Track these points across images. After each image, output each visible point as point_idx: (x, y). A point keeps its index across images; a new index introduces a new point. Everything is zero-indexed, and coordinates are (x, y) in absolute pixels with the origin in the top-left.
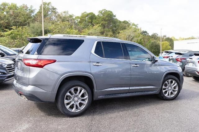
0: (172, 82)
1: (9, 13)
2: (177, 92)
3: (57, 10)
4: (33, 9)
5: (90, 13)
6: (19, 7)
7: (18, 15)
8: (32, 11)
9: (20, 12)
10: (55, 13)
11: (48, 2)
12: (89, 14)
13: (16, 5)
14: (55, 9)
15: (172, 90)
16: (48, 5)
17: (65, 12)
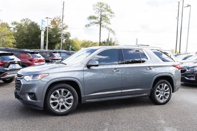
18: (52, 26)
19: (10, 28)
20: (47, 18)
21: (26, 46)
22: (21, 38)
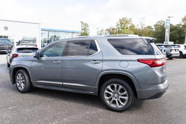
18: (183, 23)
19: (153, 29)
20: (169, 17)
21: (160, 41)
22: (156, 35)
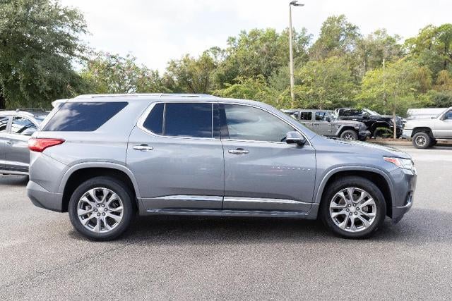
0: (357, 194)
1: (259, 50)
2: (373, 219)
3: (357, 31)
4: (306, 35)
5: (443, 26)
6: (280, 35)
7: (276, 51)
8: (304, 41)
9: (279, 46)
10: (354, 36)
11: (337, 15)
12: (440, 28)
13: (274, 31)
14: (354, 28)
15: (359, 214)
16: (338, 21)
17: (377, 33)
